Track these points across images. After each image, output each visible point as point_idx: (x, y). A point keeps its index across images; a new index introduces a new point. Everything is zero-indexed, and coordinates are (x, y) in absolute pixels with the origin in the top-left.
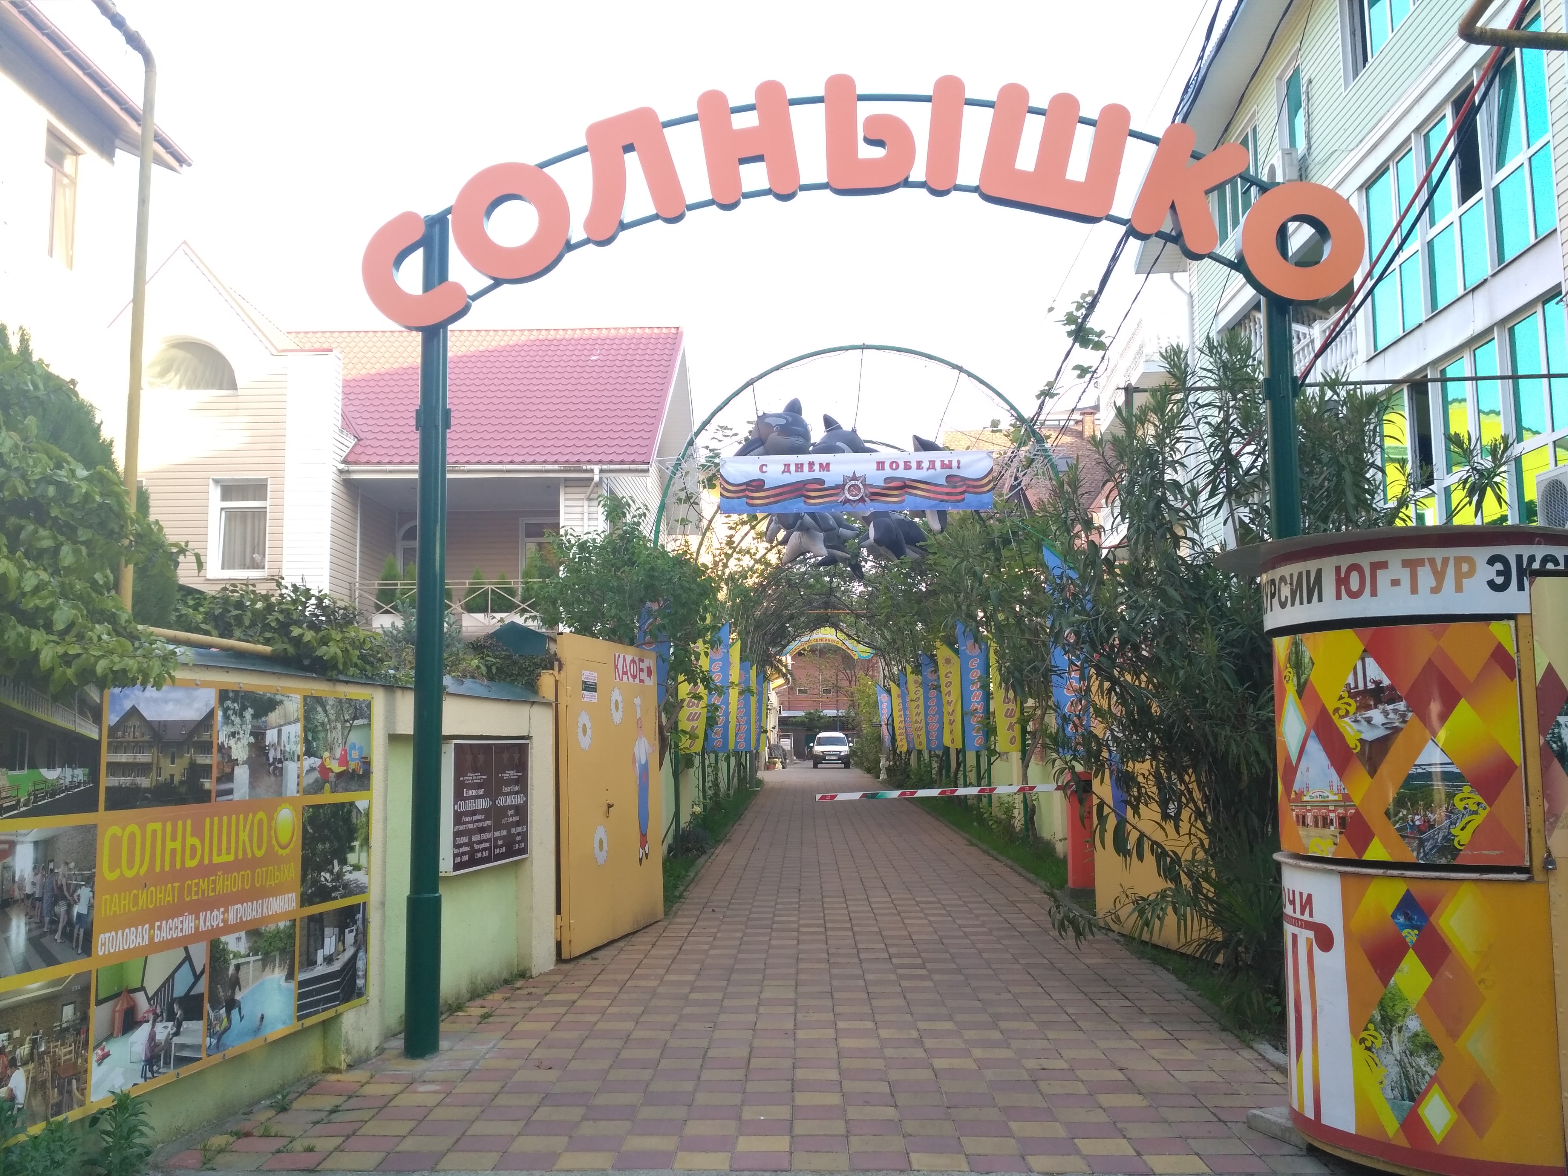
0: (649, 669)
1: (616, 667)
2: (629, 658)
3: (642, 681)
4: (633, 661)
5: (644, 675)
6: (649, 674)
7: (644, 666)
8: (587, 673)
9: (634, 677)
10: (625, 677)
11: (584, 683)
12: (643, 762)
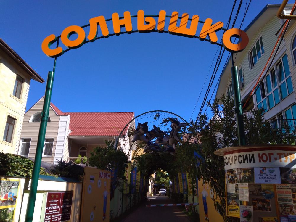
0: (109, 175)
1: (100, 175)
2: (104, 173)
3: (107, 178)
4: (105, 174)
5: (107, 177)
6: (109, 177)
7: (108, 175)
8: (91, 176)
9: (105, 177)
10: (102, 177)
11: (91, 178)
12: (106, 196)
